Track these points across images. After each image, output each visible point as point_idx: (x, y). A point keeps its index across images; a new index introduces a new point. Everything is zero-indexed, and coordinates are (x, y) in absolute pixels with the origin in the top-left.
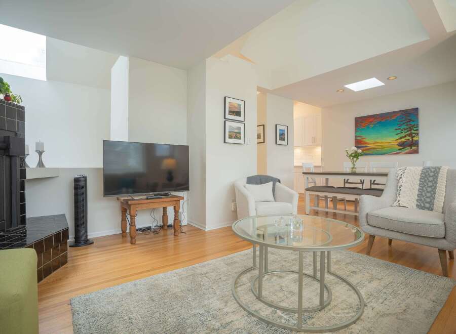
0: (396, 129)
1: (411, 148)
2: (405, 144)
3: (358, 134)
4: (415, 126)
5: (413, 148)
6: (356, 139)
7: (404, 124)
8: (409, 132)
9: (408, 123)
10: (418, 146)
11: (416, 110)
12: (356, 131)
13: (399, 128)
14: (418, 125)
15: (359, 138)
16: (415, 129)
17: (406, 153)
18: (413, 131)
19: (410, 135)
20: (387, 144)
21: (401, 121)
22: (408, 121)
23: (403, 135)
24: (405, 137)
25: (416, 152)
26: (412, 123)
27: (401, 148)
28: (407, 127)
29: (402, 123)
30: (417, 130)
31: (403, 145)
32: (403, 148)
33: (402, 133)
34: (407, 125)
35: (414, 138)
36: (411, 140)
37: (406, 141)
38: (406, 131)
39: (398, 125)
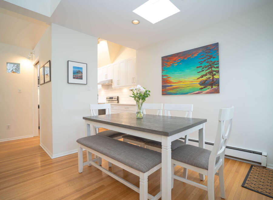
0: (198, 67)
1: (212, 87)
2: (206, 83)
3: (164, 73)
4: (216, 63)
5: (214, 87)
6: (162, 79)
7: (205, 61)
8: (210, 70)
9: (209, 60)
10: (218, 86)
11: (217, 45)
12: (163, 70)
13: (200, 65)
14: (218, 61)
15: (165, 77)
16: (215, 66)
17: (207, 93)
18: (213, 69)
19: (211, 73)
20: (189, 83)
21: (202, 59)
22: (208, 57)
23: (204, 73)
24: (206, 75)
25: (217, 91)
26: (212, 60)
27: (202, 87)
28: (208, 64)
29: (203, 60)
30: (218, 67)
31: (204, 84)
32: (205, 87)
33: (203, 71)
34: (208, 62)
35: (214, 76)
36: (212, 78)
37: (207, 80)
38: (206, 69)
39: (199, 62)
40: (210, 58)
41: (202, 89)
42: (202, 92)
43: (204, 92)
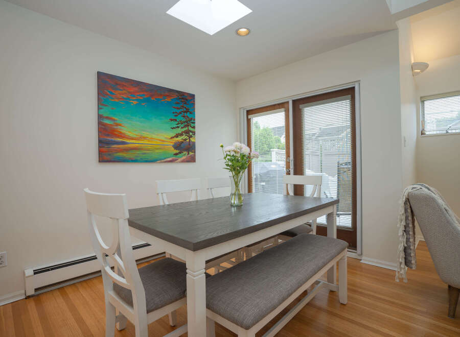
0: (171, 120)
1: (188, 154)
2: (182, 146)
4: (192, 121)
5: (191, 153)
7: (180, 113)
8: (187, 128)
9: (185, 114)
10: (195, 152)
13: (175, 118)
14: (194, 120)
16: (192, 125)
17: (183, 161)
18: (190, 129)
19: (187, 132)
21: (178, 108)
22: (185, 110)
23: (179, 131)
24: (181, 135)
25: (192, 160)
26: (188, 114)
27: (177, 151)
28: (184, 120)
29: (178, 111)
30: (194, 127)
31: (179, 148)
32: (180, 153)
33: (178, 127)
34: (184, 117)
35: (191, 139)
36: (188, 140)
37: (183, 142)
38: (182, 126)
39: (173, 113)
40: (186, 112)
41: (176, 154)
42: (177, 159)
43: (179, 160)
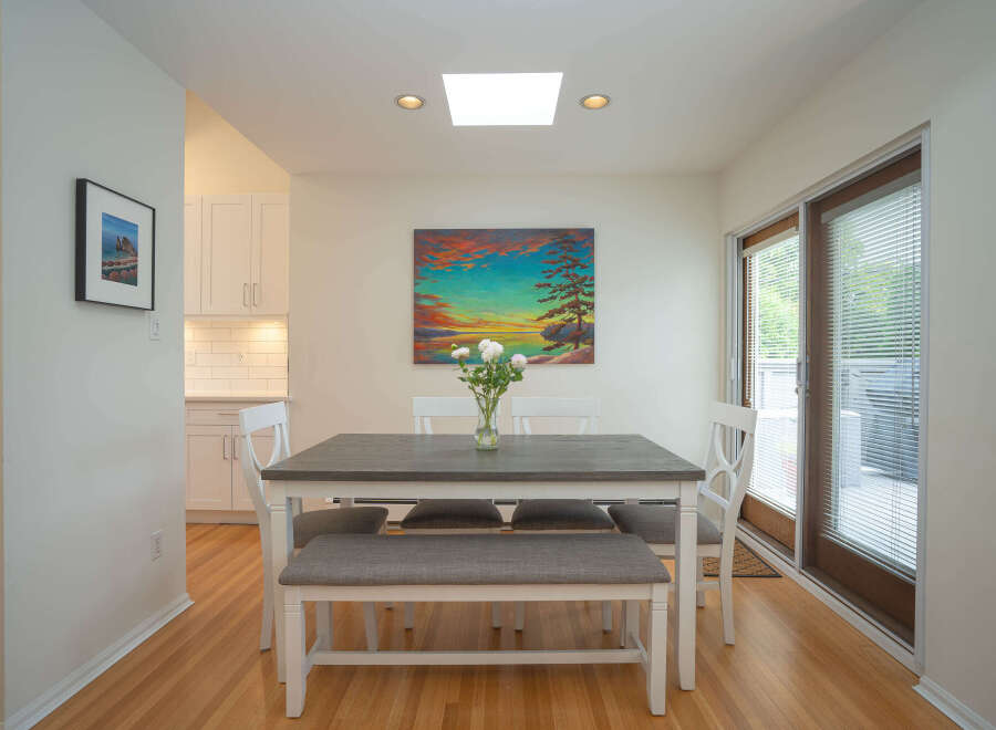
0: (539, 286)
1: (576, 348)
2: (562, 332)
3: (425, 289)
4: (587, 282)
5: (582, 346)
6: (417, 307)
7: (559, 270)
8: (573, 298)
9: (571, 271)
10: (593, 344)
11: (589, 233)
12: (418, 277)
13: (547, 281)
14: (592, 279)
15: (426, 302)
16: (587, 290)
17: (565, 362)
18: (581, 297)
19: (575, 306)
20: (513, 329)
21: (553, 263)
22: (569, 262)
23: (557, 304)
24: (561, 311)
25: (588, 358)
26: (577, 270)
27: (551, 343)
28: (568, 282)
29: (554, 268)
30: (591, 294)
31: (556, 336)
32: (557, 346)
33: (553, 298)
34: (567, 276)
35: (584, 318)
36: (576, 321)
37: (564, 325)
38: (563, 294)
39: (544, 272)
40: (573, 267)
41: (549, 349)
42: (548, 359)
43: (556, 359)
